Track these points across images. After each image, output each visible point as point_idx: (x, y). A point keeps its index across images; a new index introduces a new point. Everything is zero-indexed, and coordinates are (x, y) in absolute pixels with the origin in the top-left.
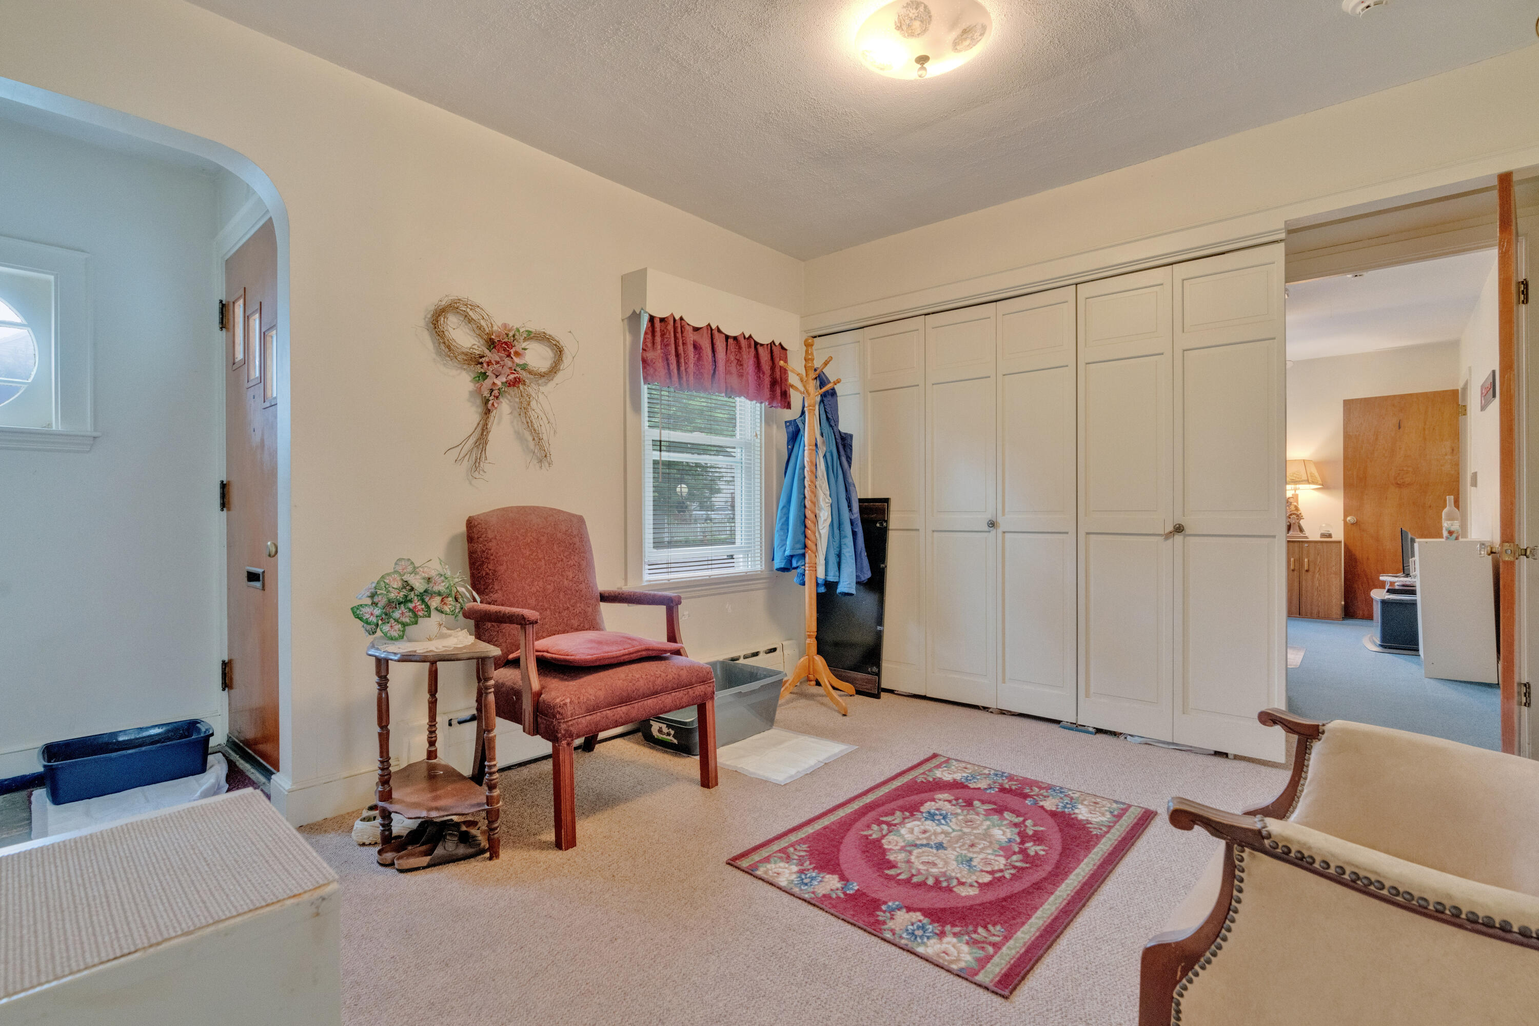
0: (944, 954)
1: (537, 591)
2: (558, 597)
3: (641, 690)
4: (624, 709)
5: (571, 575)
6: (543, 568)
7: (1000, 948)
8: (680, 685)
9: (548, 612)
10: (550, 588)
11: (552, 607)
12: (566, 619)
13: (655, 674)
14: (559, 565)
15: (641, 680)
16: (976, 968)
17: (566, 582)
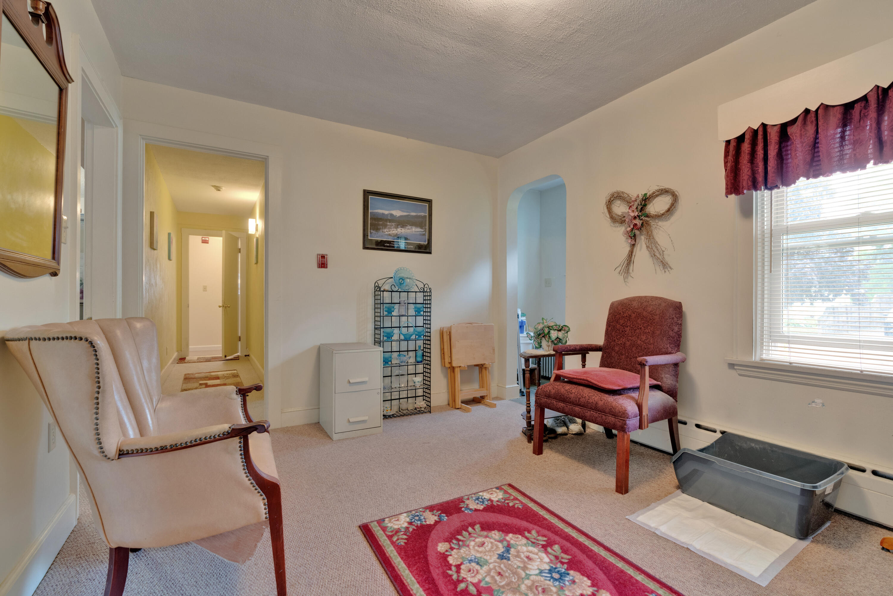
0: (397, 519)
1: (621, 344)
2: (631, 349)
3: (571, 399)
4: (562, 404)
5: (644, 338)
6: (627, 332)
7: (389, 539)
8: (602, 411)
9: (624, 357)
10: (628, 343)
11: (627, 354)
12: (633, 363)
13: (583, 395)
14: (637, 331)
15: (573, 394)
16: (381, 524)
17: (639, 342)
